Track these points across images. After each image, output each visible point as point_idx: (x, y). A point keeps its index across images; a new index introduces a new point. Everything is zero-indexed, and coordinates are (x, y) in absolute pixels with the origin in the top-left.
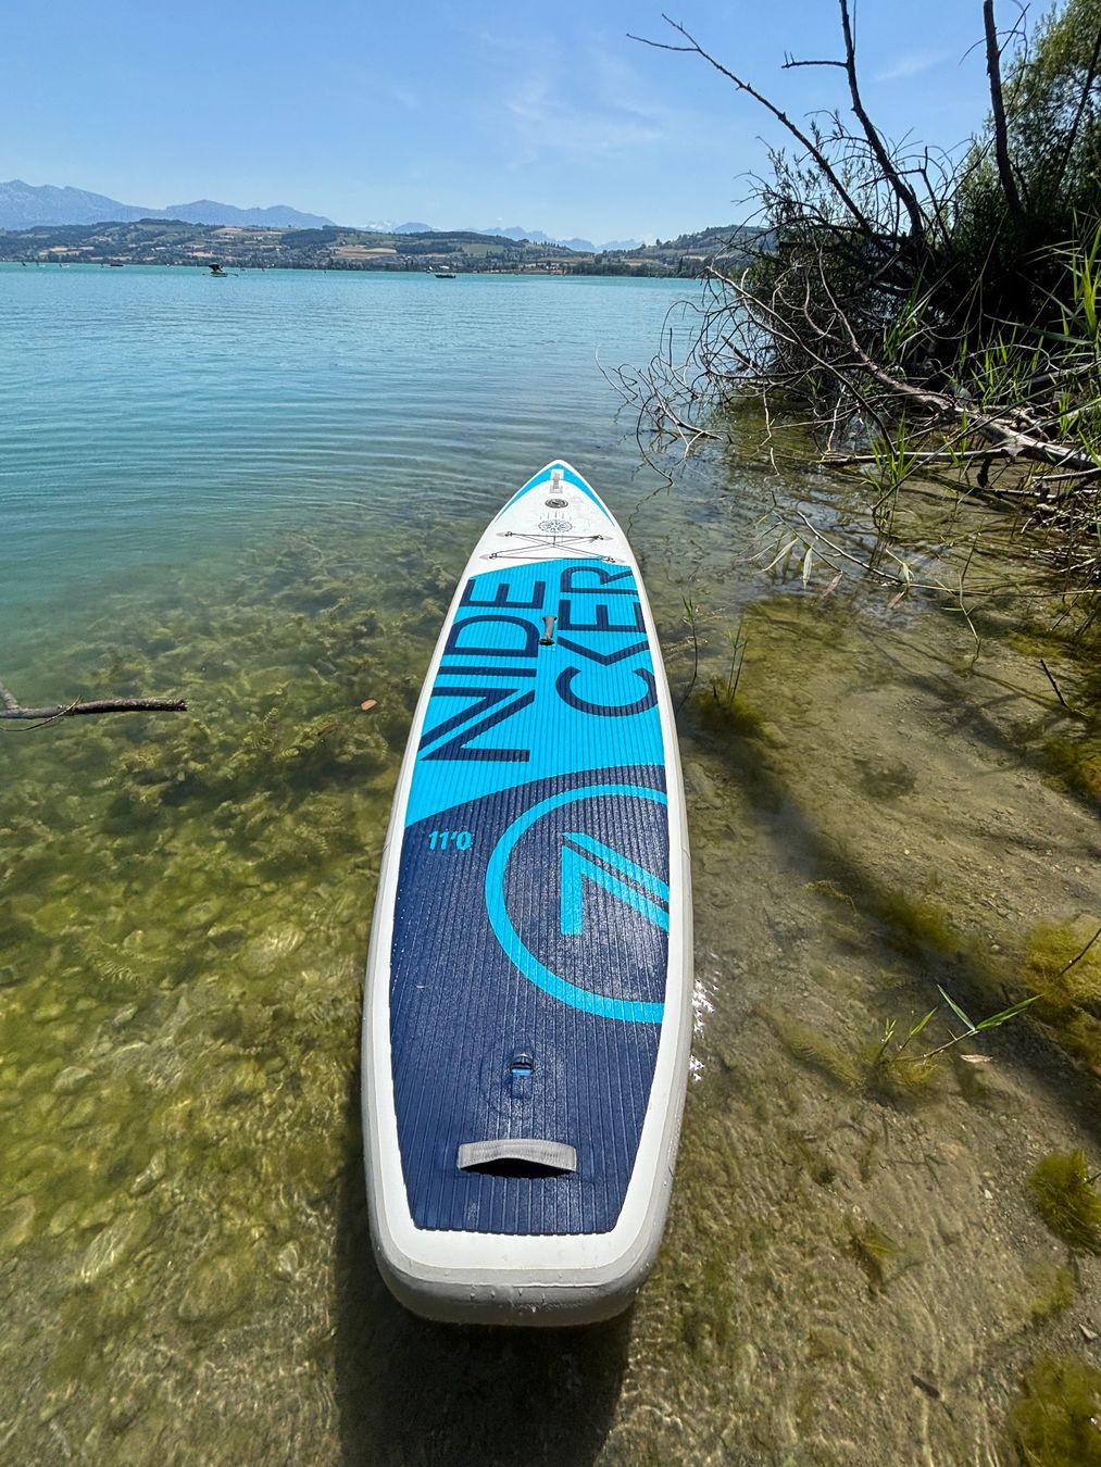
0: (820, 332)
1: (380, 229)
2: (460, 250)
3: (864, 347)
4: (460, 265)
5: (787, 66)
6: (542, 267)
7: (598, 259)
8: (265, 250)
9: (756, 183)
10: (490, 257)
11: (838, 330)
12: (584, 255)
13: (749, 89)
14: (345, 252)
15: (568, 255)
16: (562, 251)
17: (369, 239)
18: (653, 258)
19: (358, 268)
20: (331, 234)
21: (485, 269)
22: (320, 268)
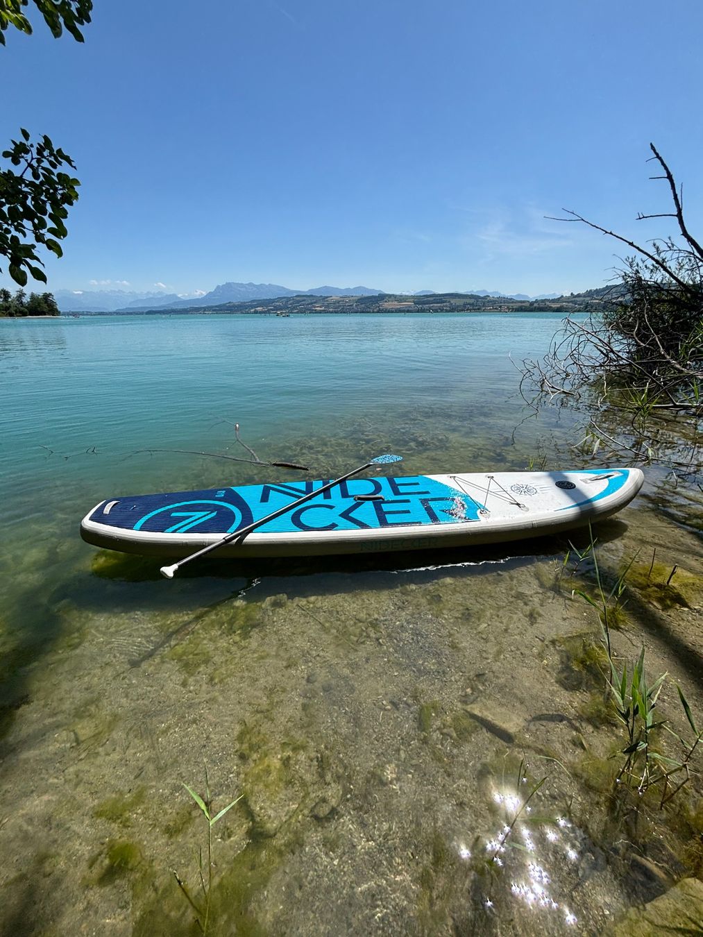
1: (407, 294)
2: (449, 302)
4: (448, 309)
5: (640, 218)
6: (496, 308)
7: (532, 304)
8: (348, 306)
10: (465, 305)
12: (524, 302)
14: (386, 305)
15: (513, 302)
16: (510, 301)
17: (400, 299)
18: (568, 302)
19: (392, 312)
20: (383, 297)
21: (462, 310)
22: (373, 312)
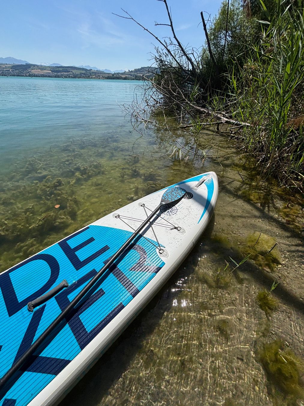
0: (174, 94)
1: (45, 65)
2: (72, 72)
3: (186, 97)
4: (72, 76)
5: (156, 25)
6: (97, 77)
7: (113, 75)
8: (6, 71)
9: (153, 55)
10: (81, 74)
11: (179, 93)
12: (109, 74)
13: (147, 30)
14: (34, 72)
15: (104, 74)
16: (102, 73)
17: (42, 68)
18: (128, 75)
19: (39, 76)
20: (28, 66)
21: (80, 77)
22: (26, 76)
